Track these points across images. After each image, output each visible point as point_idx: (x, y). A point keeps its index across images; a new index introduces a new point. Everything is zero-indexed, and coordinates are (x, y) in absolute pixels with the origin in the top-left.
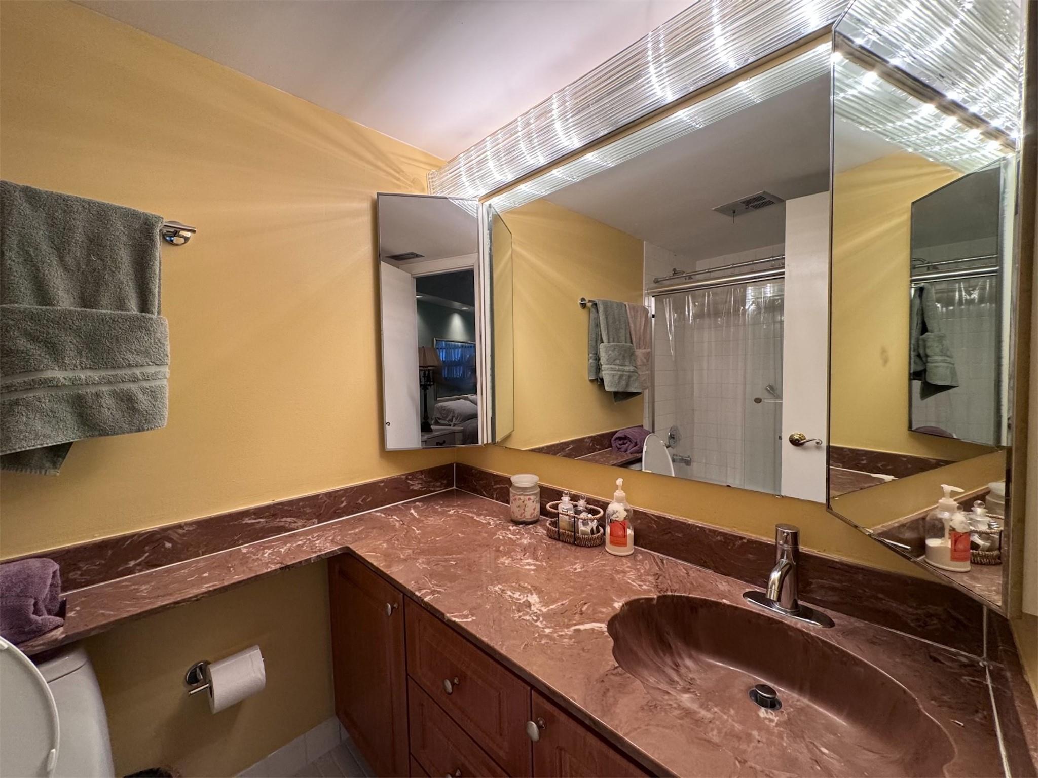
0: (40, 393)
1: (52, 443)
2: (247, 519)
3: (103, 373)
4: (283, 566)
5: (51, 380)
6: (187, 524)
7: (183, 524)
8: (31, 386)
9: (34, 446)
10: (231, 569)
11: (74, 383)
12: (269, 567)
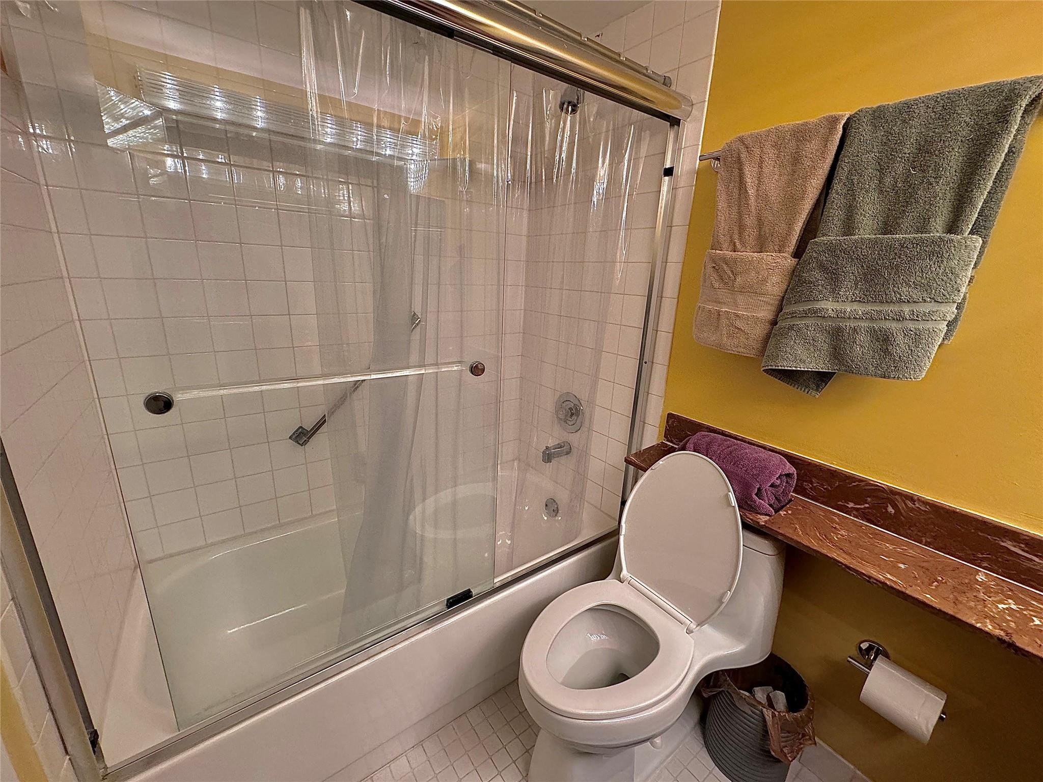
0: (809, 322)
1: (804, 368)
2: (1010, 543)
3: (869, 308)
4: (1007, 638)
5: (821, 310)
6: (920, 500)
7: (916, 498)
8: (805, 315)
9: (790, 367)
10: (935, 583)
11: (840, 316)
12: (984, 623)
